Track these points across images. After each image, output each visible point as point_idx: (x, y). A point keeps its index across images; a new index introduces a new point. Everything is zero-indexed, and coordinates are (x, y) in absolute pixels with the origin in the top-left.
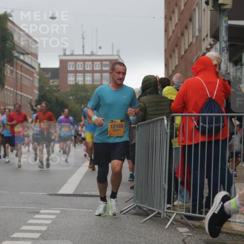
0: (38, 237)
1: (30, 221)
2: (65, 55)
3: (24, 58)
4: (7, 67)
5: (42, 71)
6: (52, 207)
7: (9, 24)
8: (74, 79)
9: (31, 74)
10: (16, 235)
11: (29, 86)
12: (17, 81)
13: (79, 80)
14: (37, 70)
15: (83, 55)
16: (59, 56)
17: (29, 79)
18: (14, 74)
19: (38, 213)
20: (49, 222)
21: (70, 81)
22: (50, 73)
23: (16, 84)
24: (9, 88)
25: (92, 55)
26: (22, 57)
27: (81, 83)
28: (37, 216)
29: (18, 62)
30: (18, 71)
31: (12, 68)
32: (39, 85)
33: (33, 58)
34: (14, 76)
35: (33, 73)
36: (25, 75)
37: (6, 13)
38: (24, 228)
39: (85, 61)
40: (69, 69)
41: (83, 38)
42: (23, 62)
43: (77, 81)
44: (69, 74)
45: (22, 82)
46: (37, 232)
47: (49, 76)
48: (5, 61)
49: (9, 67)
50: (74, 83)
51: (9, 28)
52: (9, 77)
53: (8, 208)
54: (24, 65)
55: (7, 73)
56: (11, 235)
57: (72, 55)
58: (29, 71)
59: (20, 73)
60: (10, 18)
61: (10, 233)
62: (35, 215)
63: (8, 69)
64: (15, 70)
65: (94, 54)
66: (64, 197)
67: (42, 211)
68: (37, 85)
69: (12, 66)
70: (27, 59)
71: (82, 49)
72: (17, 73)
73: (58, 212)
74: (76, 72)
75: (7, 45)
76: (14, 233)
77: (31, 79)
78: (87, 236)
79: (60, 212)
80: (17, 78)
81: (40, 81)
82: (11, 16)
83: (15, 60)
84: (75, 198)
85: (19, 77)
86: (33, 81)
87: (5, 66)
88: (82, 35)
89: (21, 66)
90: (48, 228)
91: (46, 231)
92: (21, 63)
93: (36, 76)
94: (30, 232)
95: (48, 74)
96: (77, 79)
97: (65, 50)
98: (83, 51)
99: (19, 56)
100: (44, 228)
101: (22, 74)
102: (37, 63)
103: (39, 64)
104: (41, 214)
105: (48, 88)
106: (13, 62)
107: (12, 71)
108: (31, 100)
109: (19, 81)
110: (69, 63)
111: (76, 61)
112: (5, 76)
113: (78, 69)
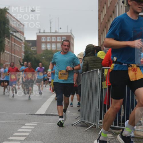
0: (24, 139)
1: (19, 130)
2: (40, 32)
3: (16, 34)
4: (6, 39)
5: (26, 42)
6: (32, 122)
7: (7, 14)
8: (45, 47)
9: (20, 44)
10: (11, 138)
11: (19, 50)
12: (12, 48)
13: (48, 48)
14: (24, 41)
15: (51, 33)
16: (37, 33)
17: (19, 47)
18: (10, 43)
19: (24, 125)
20: (30, 130)
21: (43, 48)
22: (31, 43)
23: (11, 50)
24: (7, 52)
25: (56, 32)
26: (15, 34)
27: (49, 49)
28: (23, 127)
29: (13, 36)
30: (12, 42)
31: (9, 40)
32: (25, 50)
33: (21, 35)
34: (10, 45)
35: (21, 43)
36: (16, 44)
37: (5, 8)
38: (16, 134)
39: (51, 36)
40: (42, 41)
41: (51, 23)
42: (16, 36)
43: (47, 48)
44: (42, 44)
45: (15, 48)
46: (23, 136)
47: (30, 45)
48: (5, 36)
49: (7, 39)
50: (45, 49)
51: (7, 17)
52: (7, 46)
53: (6, 122)
54: (16, 39)
55: (6, 43)
56: (8, 138)
57: (44, 33)
58: (19, 42)
59: (13, 43)
60: (8, 11)
61: (8, 137)
62: (22, 126)
63: (7, 40)
64: (11, 41)
65: (57, 32)
66: (39, 116)
67: (26, 124)
68: (23, 50)
69: (9, 39)
70: (17, 35)
71: (50, 29)
72: (12, 43)
73: (36, 124)
74: (46, 43)
75: (6, 27)
76: (10, 137)
77: (20, 47)
78: (53, 139)
79: (37, 125)
80: (12, 46)
81: (25, 48)
82: (8, 10)
83: (11, 35)
84: (45, 116)
85: (13, 45)
86: (21, 48)
87: (4, 39)
88: (50, 21)
89: (14, 39)
90: (30, 134)
91: (29, 136)
92: (14, 37)
93: (23, 45)
94: (19, 137)
95: (30, 44)
96: (47, 47)
97: (40, 30)
98: (51, 30)
99: (13, 33)
100: (27, 134)
101: (15, 44)
102: (24, 37)
103: (25, 38)
104: (26, 126)
105: (30, 52)
106: (9, 37)
107: (9, 42)
108: (20, 59)
109: (13, 48)
110: (42, 37)
111: (46, 36)
112: (5, 45)
113: (47, 41)
